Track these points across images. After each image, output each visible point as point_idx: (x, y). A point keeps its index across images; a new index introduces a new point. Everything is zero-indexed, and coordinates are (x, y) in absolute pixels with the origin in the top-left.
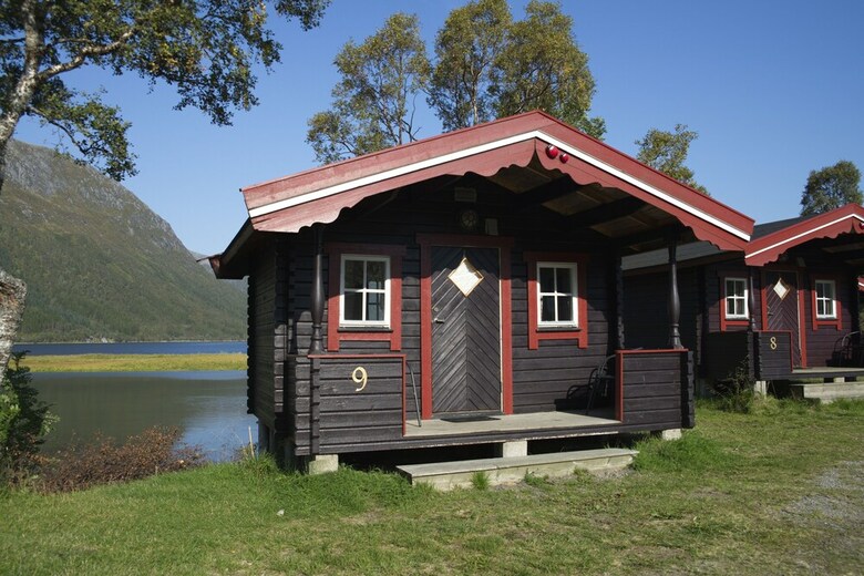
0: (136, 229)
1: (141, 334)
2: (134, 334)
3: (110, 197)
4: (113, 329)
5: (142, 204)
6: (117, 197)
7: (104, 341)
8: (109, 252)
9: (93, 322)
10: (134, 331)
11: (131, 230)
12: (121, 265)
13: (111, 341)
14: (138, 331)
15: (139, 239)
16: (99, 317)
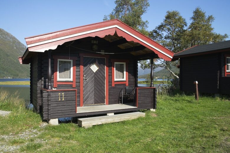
0: (17, 47)
1: (19, 76)
2: (17, 76)
3: (9, 38)
4: (11, 75)
5: (18, 40)
6: (11, 38)
7: (9, 78)
8: (9, 53)
9: (5, 73)
10: (17, 75)
11: (15, 48)
12: (12, 57)
13: (11, 78)
14: (18, 75)
15: (17, 50)
16: (7, 71)
